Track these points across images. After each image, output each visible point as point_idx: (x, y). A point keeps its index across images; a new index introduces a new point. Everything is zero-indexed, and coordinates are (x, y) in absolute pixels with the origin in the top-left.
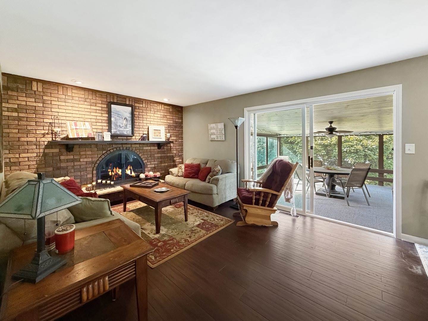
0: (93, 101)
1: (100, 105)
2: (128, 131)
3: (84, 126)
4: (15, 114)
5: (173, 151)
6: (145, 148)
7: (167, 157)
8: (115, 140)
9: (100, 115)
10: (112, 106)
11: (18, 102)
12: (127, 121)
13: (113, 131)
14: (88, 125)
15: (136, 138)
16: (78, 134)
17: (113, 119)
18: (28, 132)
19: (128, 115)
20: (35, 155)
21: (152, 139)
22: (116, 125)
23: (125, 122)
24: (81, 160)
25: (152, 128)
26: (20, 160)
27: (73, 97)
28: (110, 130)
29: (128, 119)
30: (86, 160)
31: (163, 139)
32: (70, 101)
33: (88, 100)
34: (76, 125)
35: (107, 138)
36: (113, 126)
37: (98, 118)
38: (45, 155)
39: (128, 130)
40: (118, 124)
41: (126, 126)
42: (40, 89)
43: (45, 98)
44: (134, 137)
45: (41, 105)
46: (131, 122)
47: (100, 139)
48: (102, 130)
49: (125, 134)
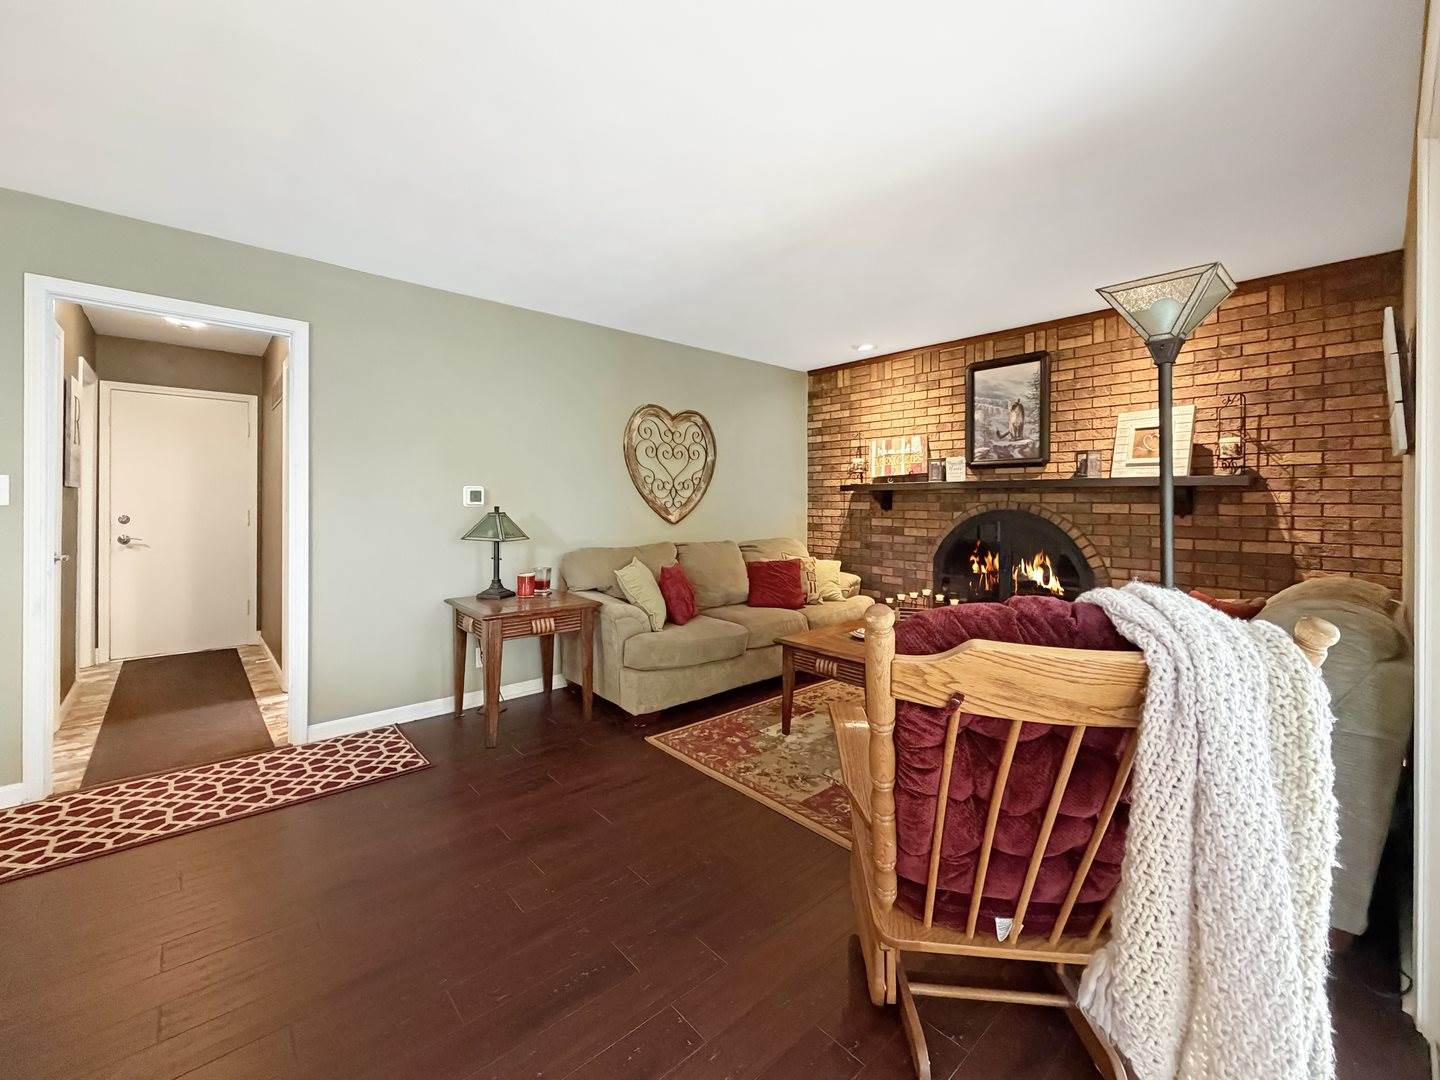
0: (933, 376)
1: (948, 383)
2: (1026, 446)
3: (908, 445)
4: (819, 439)
5: (1292, 528)
6: (1098, 509)
7: (1241, 559)
9: (946, 409)
10: (979, 374)
11: (822, 417)
12: (1023, 414)
13: (978, 451)
14: (917, 444)
15: (1061, 467)
16: (888, 468)
17: (978, 416)
18: (833, 469)
19: (1027, 393)
20: (839, 513)
22: (987, 433)
23: (1014, 418)
24: (907, 531)
25: (1130, 423)
26: (824, 521)
27: (893, 379)
28: (969, 451)
29: (1024, 406)
30: (915, 532)
31: (1179, 465)
32: (888, 392)
33: (923, 378)
34: (888, 446)
35: (957, 472)
36: (978, 436)
37: (944, 419)
38: (851, 514)
39: (1025, 442)
40: (994, 429)
41: (1019, 429)
42: (847, 383)
43: (854, 397)
44: (1051, 468)
45: (846, 413)
46: (1036, 413)
47: (935, 478)
48: (953, 452)
49: (1017, 455)
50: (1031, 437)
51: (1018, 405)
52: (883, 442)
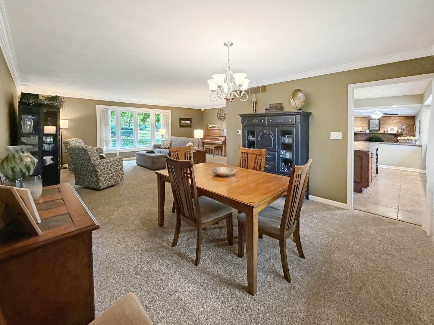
0: (364, 120)
1: (366, 121)
8: (372, 132)
10: (370, 121)
13: (370, 129)
14: (361, 128)
15: (381, 131)
16: (357, 130)
17: (370, 125)
19: (377, 123)
21: (389, 132)
22: (371, 127)
23: (375, 126)
24: (359, 138)
25: (389, 128)
28: (369, 129)
31: (395, 132)
34: (357, 128)
35: (368, 131)
36: (370, 127)
37: (365, 125)
40: (373, 127)
44: (380, 131)
46: (378, 126)
47: (364, 132)
48: (366, 129)
49: (376, 130)
50: (378, 128)
51: (376, 125)
52: (356, 127)
